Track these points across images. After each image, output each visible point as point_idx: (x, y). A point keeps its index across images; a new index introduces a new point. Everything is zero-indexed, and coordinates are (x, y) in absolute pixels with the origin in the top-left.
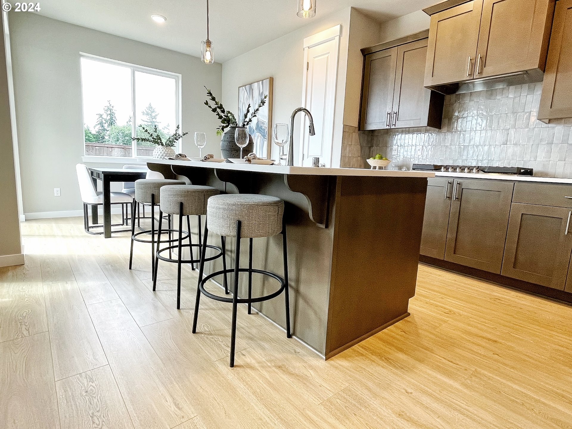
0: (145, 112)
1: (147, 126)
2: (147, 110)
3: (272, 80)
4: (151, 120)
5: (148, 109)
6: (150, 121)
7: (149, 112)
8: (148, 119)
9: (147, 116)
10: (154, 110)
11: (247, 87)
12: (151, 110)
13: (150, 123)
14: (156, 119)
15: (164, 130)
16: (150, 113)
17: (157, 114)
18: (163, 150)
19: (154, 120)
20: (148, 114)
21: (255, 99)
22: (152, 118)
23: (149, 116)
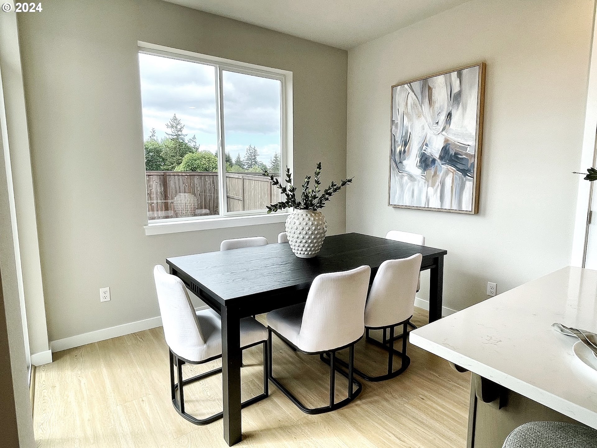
0: (170, 125)
1: (172, 140)
2: (172, 123)
3: (484, 68)
4: (177, 133)
5: (173, 121)
6: (175, 134)
7: (174, 124)
8: (173, 131)
9: (172, 129)
10: (179, 122)
11: (417, 86)
12: (176, 122)
13: (175, 137)
14: (181, 132)
15: (189, 143)
16: (175, 126)
17: (183, 126)
18: (309, 219)
19: (179, 133)
20: (172, 127)
21: (437, 105)
22: (177, 131)
23: (174, 129)
